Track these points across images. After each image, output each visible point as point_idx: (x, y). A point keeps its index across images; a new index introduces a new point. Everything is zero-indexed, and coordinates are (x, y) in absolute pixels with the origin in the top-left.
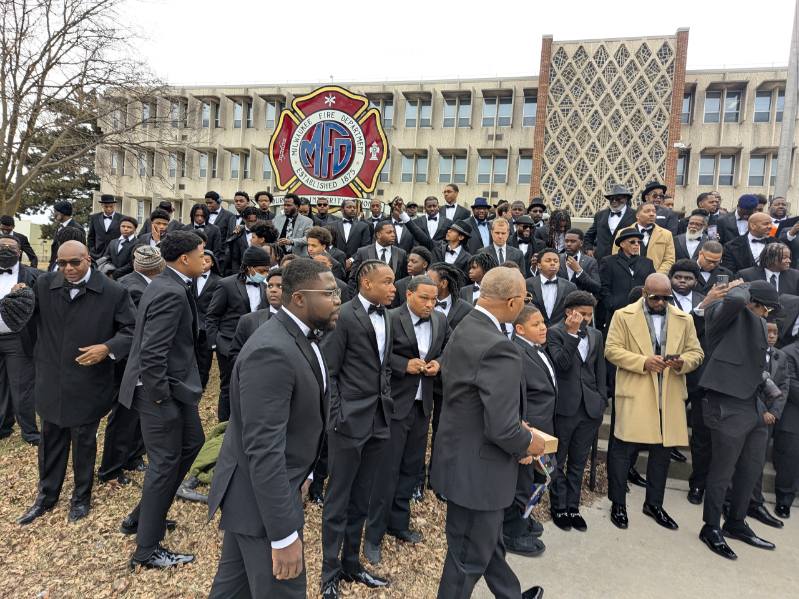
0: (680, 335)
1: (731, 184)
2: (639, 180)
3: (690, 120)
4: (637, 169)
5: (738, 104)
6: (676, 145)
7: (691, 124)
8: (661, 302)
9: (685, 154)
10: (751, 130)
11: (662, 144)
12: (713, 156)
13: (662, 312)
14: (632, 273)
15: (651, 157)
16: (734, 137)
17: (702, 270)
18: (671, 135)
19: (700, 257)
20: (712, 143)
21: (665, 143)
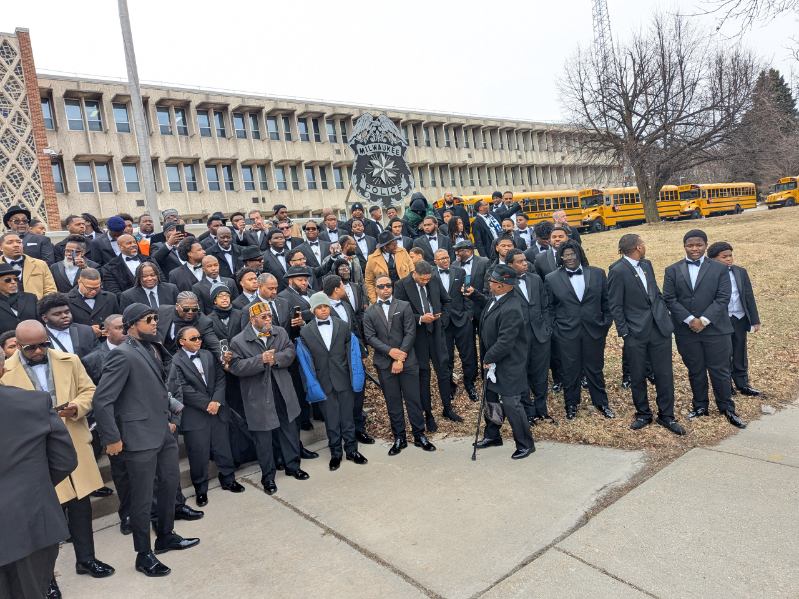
0: (69, 378)
1: (111, 190)
2: (14, 189)
3: (54, 126)
4: (8, 177)
5: (99, 114)
6: (46, 151)
7: (56, 130)
8: (38, 350)
9: (58, 160)
10: (116, 139)
11: (29, 149)
12: (87, 163)
13: (44, 360)
14: (16, 313)
15: (21, 164)
16: (103, 145)
17: (86, 298)
18: (37, 140)
19: (81, 285)
20: (83, 151)
21: (33, 149)
